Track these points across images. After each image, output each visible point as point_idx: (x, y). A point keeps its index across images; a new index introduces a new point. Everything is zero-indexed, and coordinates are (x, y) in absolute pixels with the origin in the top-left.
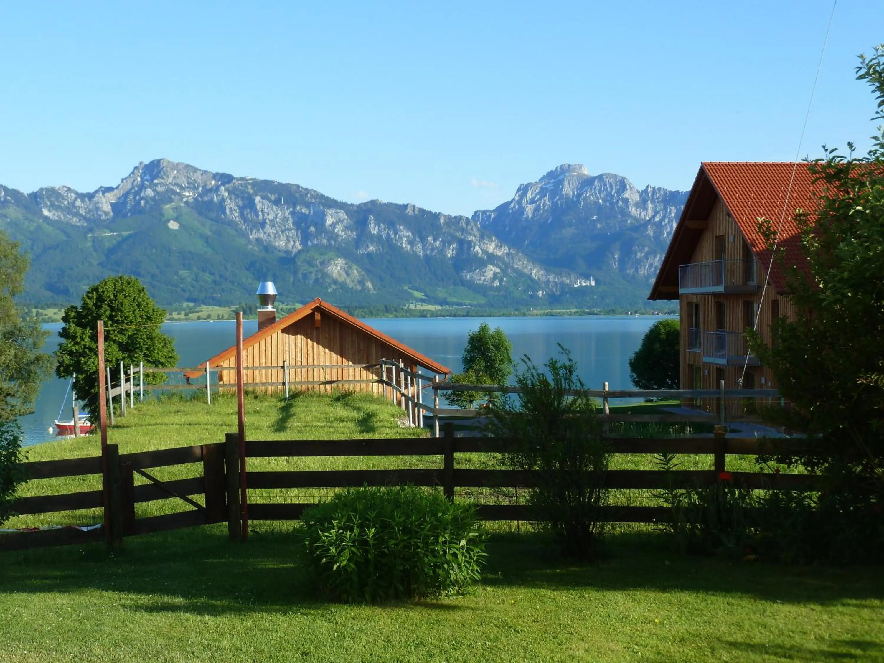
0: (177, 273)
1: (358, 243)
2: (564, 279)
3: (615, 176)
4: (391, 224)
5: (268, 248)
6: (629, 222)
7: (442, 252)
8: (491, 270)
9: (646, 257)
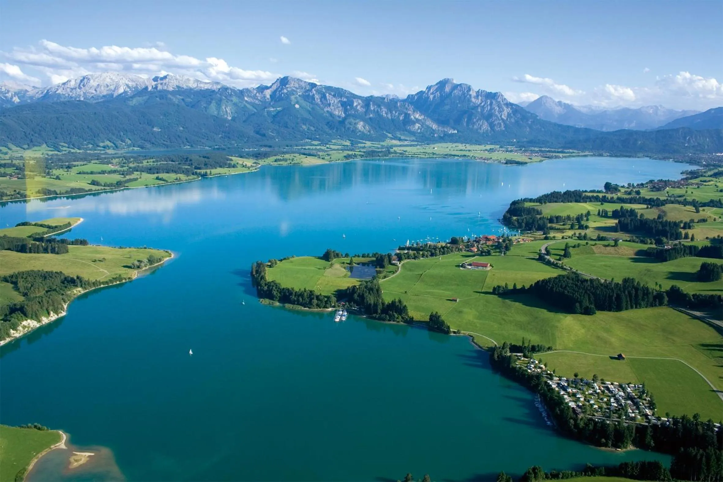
0: (301, 127)
1: (366, 113)
2: (445, 129)
3: (466, 85)
4: (379, 106)
5: (331, 114)
6: (471, 104)
7: (398, 117)
8: (417, 125)
9: (477, 121)
